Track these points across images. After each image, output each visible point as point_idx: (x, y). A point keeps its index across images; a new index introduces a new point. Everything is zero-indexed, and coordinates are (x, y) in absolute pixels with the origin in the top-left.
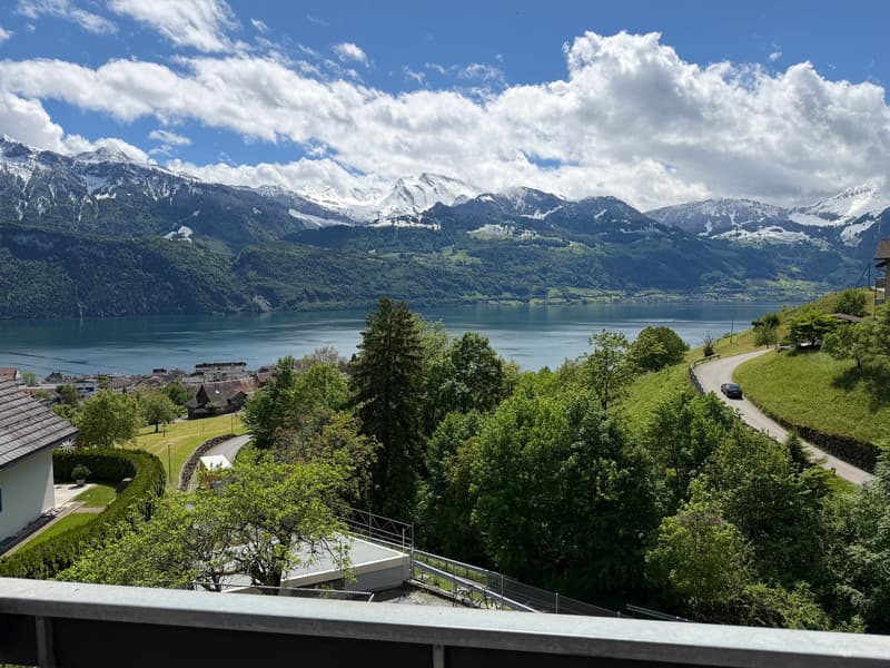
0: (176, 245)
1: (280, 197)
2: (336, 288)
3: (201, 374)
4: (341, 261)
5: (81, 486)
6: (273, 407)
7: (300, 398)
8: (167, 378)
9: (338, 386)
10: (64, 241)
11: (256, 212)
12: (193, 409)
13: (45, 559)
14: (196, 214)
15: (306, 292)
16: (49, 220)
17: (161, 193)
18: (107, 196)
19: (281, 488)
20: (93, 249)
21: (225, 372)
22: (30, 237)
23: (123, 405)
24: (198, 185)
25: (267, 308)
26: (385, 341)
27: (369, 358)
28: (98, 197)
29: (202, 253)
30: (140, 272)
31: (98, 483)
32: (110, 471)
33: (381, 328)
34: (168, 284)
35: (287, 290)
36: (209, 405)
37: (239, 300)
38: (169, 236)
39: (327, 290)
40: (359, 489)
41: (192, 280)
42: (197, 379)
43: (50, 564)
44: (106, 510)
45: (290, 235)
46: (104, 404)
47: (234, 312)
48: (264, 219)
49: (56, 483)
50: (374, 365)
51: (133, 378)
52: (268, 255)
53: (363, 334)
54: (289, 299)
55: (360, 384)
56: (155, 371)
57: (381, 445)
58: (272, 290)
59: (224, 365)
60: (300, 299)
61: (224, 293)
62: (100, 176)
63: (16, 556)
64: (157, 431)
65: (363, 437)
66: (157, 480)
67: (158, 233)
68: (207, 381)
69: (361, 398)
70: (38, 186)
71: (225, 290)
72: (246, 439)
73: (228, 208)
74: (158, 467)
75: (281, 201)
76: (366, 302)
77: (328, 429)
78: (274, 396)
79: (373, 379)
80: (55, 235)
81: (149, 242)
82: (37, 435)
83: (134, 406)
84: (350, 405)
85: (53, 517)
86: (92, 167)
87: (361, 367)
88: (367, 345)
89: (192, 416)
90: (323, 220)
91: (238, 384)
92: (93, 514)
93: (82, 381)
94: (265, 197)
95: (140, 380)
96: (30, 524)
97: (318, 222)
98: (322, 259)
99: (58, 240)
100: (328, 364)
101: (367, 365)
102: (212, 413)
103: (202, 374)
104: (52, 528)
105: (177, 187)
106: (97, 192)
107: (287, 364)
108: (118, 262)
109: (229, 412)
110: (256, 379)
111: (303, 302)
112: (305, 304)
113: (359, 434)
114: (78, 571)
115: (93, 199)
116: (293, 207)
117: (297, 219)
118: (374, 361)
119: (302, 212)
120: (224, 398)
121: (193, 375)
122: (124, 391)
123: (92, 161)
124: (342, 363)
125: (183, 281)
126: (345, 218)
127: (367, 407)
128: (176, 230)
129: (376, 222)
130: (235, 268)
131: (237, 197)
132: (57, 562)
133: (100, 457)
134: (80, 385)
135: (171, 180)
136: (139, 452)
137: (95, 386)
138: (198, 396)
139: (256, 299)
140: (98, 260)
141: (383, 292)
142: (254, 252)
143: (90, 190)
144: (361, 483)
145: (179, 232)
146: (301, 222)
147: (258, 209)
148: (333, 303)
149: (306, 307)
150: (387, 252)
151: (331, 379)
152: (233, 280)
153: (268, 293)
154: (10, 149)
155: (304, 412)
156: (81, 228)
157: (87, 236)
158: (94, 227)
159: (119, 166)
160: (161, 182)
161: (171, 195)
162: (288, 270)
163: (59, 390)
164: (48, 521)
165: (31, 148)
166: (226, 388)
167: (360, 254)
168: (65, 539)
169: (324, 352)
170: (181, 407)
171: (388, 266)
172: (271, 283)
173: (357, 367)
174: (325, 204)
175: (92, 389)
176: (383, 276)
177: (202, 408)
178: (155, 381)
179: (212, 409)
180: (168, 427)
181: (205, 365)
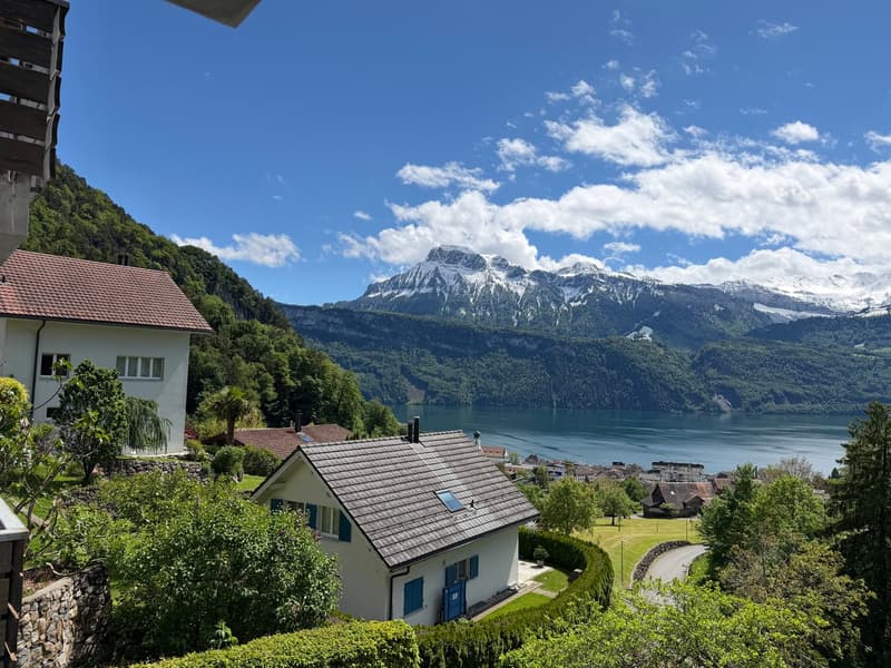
0: (636, 344)
1: (744, 291)
2: (811, 389)
3: (657, 472)
4: (815, 357)
5: (540, 567)
6: (731, 519)
7: (762, 514)
8: (625, 472)
9: (811, 507)
10: (545, 342)
11: (717, 308)
12: (649, 507)
13: (502, 633)
14: (657, 314)
15: (772, 392)
16: (535, 326)
17: (626, 297)
18: (579, 303)
19: (729, 624)
20: (566, 350)
21: (681, 472)
22: (521, 340)
23: (583, 494)
24: (660, 288)
25: (727, 409)
26: (878, 457)
27: (855, 477)
28: (572, 304)
29: (662, 351)
30: (604, 369)
31: (554, 567)
32: (564, 558)
33: (872, 441)
34: (629, 381)
35: (750, 389)
36: (664, 505)
37: (697, 399)
38: (631, 336)
39: (799, 391)
40: (842, 645)
41: (651, 378)
42: (653, 476)
43: (505, 639)
44: (558, 597)
45: (755, 331)
46: (566, 490)
47: (692, 411)
48: (725, 315)
49: (520, 559)
50: (862, 487)
51: (594, 468)
52: (730, 353)
53: (845, 446)
54: (753, 399)
55: (843, 510)
56: (615, 463)
57: (874, 594)
58: (732, 389)
59: (681, 465)
60: (765, 400)
61: (682, 392)
62: (575, 286)
63: (481, 622)
64: (613, 524)
65: (846, 579)
66: (605, 577)
67: (622, 333)
68: (662, 480)
69: (843, 526)
70: (529, 299)
71: (683, 388)
72: (701, 550)
73: (689, 307)
74: (607, 564)
75: (745, 296)
76: (851, 407)
77: (798, 560)
78: (732, 506)
79: (859, 504)
80: (538, 338)
81: (612, 342)
82: (507, 512)
83: (592, 496)
84: (828, 532)
85: (515, 592)
86: (569, 279)
87: (843, 487)
88: (852, 460)
89: (648, 515)
90: (794, 313)
91: (694, 487)
92: (547, 598)
93: (552, 466)
94: (728, 293)
95: (601, 470)
96: (498, 594)
97: (786, 314)
98: (793, 356)
99: (540, 342)
100: (798, 478)
101: (851, 485)
102: (667, 514)
103: (659, 472)
104: (514, 602)
105: (640, 290)
106: (571, 300)
107: (746, 472)
108: (586, 360)
109: (684, 517)
110: (714, 485)
111: (769, 404)
112: (772, 406)
113: (840, 573)
114: (525, 655)
115: (569, 306)
116: (759, 302)
117: (763, 313)
118: (862, 482)
119: (769, 305)
120: (680, 500)
121: (650, 472)
122: (587, 480)
123: (569, 275)
124: (818, 479)
125: (642, 378)
126: (823, 309)
127: (854, 540)
128: (638, 330)
129: (864, 311)
130: (693, 366)
131: (698, 296)
132: (512, 638)
133: (557, 541)
134: (551, 469)
135: (635, 284)
136: (590, 544)
137: (563, 471)
138: (653, 494)
139: (715, 398)
140: (570, 359)
141: (877, 395)
142: (714, 350)
143: (567, 299)
144: (845, 638)
145: (641, 332)
146: (768, 316)
147: (721, 306)
148: (806, 406)
149: (772, 409)
150: (879, 346)
151: (801, 498)
152: (692, 378)
153: (729, 393)
154: (512, 272)
155: (766, 531)
156: (558, 331)
157: (562, 338)
158: (568, 330)
159: (590, 277)
160: (626, 287)
161: (634, 298)
162: (751, 368)
163: (535, 471)
164: (511, 595)
165: (526, 269)
166: (682, 490)
167: (843, 349)
168: (520, 617)
169: (793, 463)
170: (637, 503)
171: (883, 363)
172: (732, 382)
173: (837, 487)
174: (796, 296)
175: (560, 474)
176: (876, 375)
177: (657, 508)
178: (614, 473)
179: (666, 510)
180: (624, 521)
181: (661, 463)
